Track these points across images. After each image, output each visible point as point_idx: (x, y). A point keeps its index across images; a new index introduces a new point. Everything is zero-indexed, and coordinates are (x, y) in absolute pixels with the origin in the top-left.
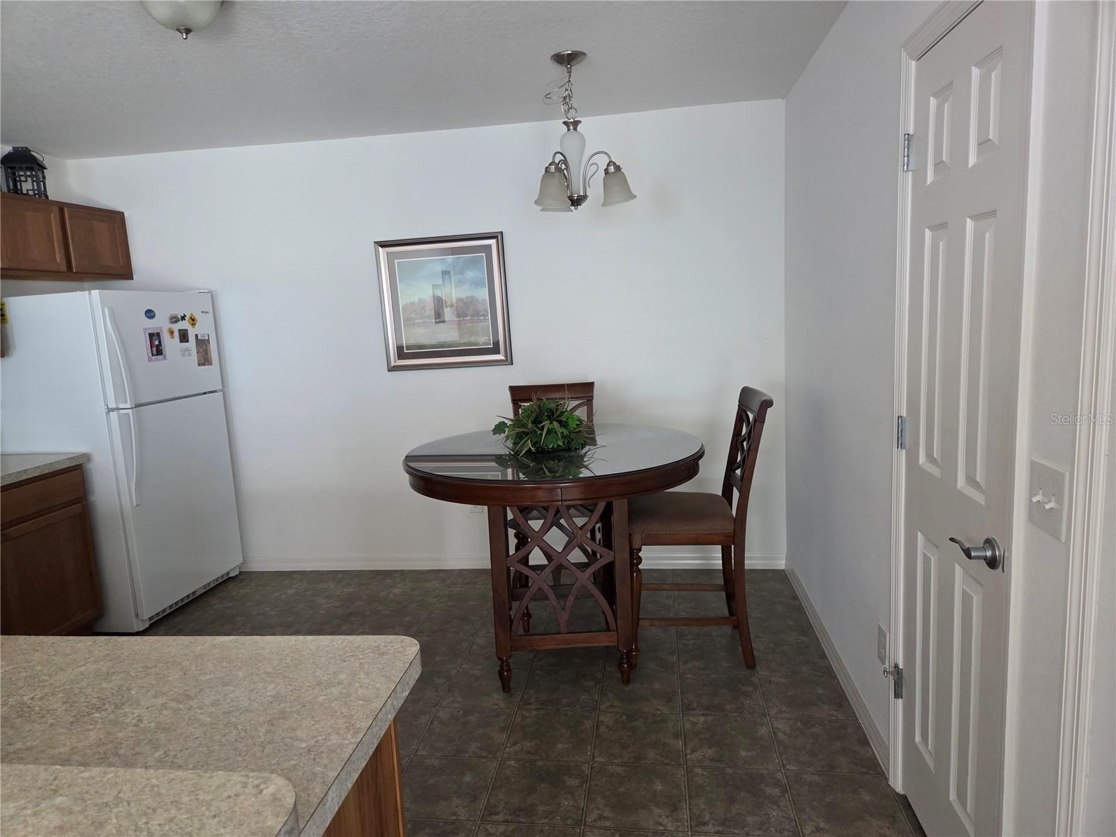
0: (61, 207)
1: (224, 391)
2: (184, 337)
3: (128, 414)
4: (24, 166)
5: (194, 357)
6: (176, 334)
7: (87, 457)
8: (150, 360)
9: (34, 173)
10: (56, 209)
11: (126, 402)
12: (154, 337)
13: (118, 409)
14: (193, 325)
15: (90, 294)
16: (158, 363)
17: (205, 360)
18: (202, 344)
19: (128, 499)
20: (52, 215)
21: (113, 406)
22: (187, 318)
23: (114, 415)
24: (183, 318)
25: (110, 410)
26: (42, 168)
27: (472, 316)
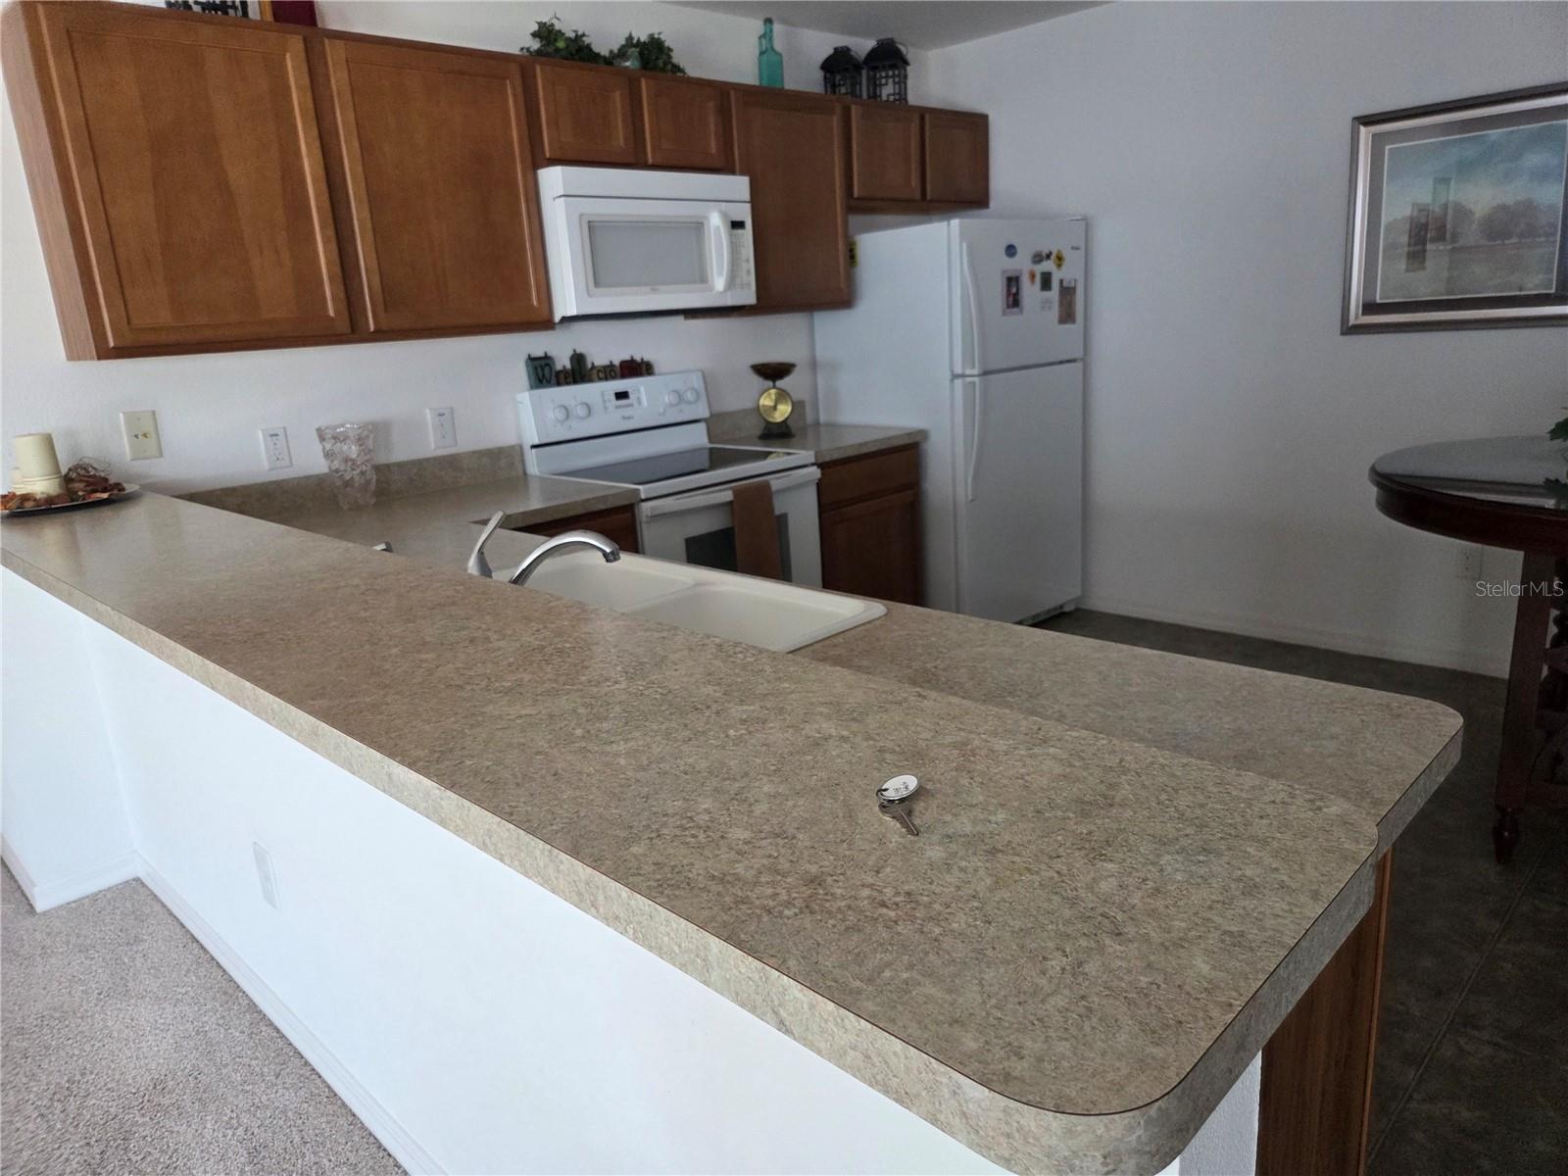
0: (923, 113)
1: (1083, 360)
2: (1046, 282)
3: (974, 383)
4: (887, 63)
5: (1055, 312)
6: (1038, 279)
7: (923, 434)
8: (1004, 314)
9: (897, 72)
10: (916, 117)
11: (974, 367)
12: (1013, 282)
13: (963, 376)
14: (1059, 266)
15: (949, 225)
16: (1014, 319)
17: (1067, 316)
18: (1067, 292)
19: (964, 491)
20: (913, 125)
21: (958, 370)
22: (1052, 257)
23: (958, 382)
24: (1048, 256)
25: (955, 377)
26: (906, 63)
27: (1522, 235)
